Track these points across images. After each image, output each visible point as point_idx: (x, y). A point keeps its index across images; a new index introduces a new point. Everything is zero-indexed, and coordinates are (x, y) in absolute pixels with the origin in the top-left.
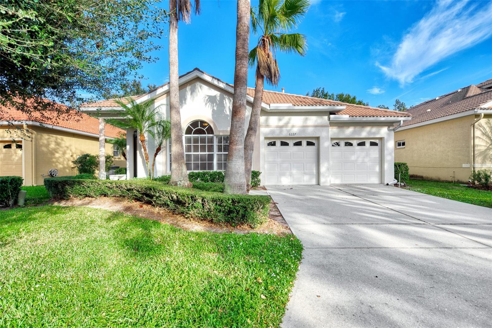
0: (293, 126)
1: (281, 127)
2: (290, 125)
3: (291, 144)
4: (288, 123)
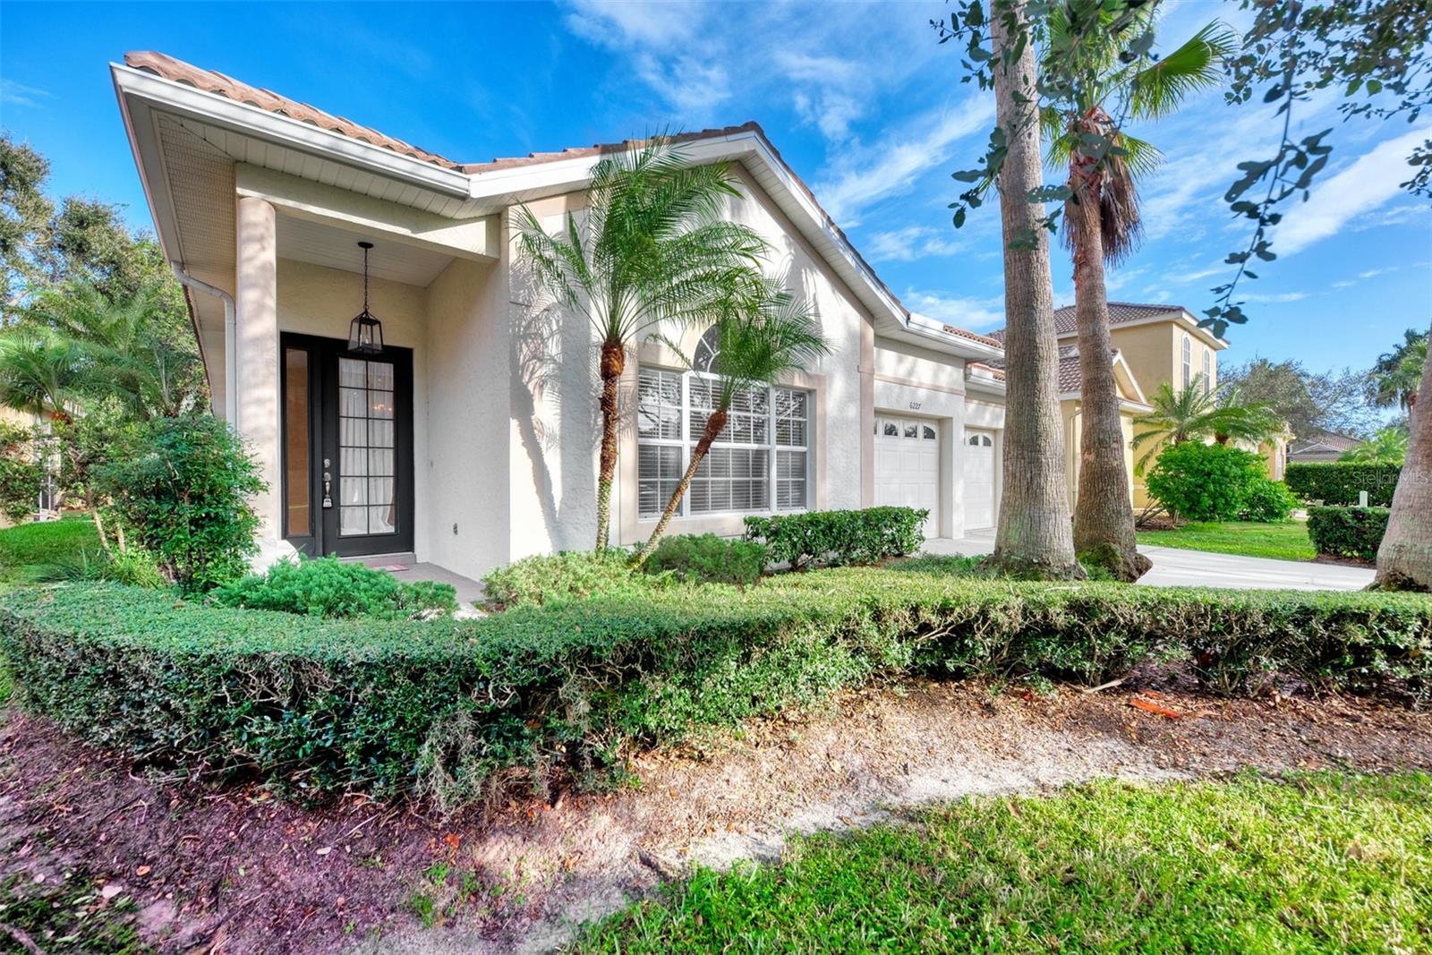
1: (900, 383)
2: (914, 380)
3: (901, 433)
4: (911, 372)
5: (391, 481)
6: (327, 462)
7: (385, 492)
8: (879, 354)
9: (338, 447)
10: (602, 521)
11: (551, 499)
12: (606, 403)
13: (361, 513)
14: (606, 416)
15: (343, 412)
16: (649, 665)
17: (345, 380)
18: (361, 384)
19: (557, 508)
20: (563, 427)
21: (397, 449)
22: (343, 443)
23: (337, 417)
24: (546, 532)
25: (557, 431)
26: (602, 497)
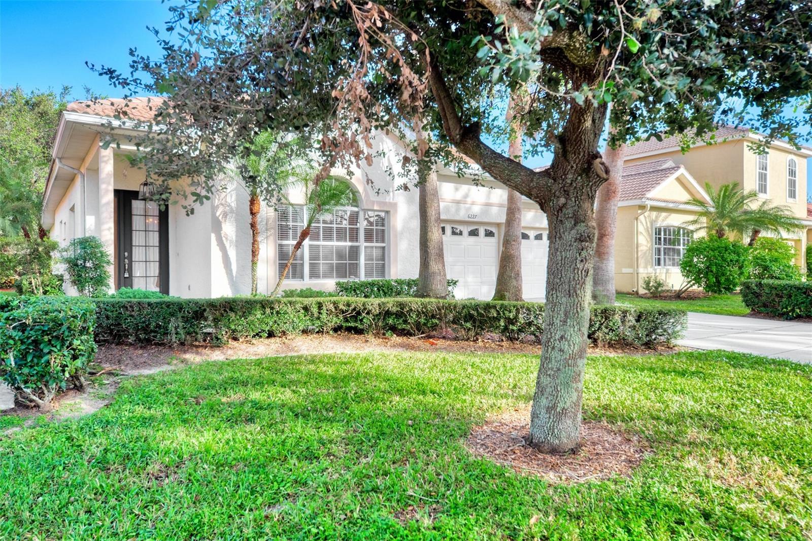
0: (473, 203)
1: (458, 202)
2: (469, 200)
3: (465, 233)
4: (466, 196)
5: (157, 264)
6: (126, 254)
7: (154, 269)
8: (440, 185)
9: (131, 246)
10: (254, 280)
11: (231, 270)
12: (253, 225)
13: (143, 280)
14: (253, 231)
15: (134, 228)
16: (232, 310)
17: (134, 212)
18: (142, 213)
19: (234, 275)
20: (237, 236)
21: (160, 247)
22: (134, 244)
23: (131, 230)
24: (229, 286)
25: (234, 238)
26: (253, 270)
